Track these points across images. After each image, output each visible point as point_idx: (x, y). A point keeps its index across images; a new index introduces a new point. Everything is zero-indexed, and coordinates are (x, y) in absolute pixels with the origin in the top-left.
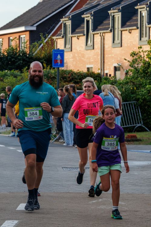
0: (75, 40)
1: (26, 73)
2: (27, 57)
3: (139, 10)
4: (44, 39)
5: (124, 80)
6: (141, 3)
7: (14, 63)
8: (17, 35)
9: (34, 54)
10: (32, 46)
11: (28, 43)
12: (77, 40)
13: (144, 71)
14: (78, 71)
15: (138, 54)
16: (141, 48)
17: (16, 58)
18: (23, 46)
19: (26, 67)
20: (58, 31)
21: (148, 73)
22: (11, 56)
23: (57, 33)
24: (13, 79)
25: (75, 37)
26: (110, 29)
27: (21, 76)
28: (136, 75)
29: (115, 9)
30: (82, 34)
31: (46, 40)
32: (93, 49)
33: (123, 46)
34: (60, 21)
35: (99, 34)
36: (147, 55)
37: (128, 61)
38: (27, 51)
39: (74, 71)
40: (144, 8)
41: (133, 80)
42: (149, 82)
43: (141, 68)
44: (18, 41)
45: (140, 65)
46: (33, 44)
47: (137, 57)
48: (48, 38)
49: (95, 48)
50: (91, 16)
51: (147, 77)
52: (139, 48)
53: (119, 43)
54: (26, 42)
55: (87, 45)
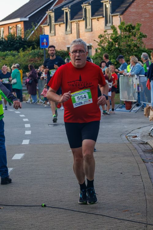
0: (57, 27)
1: (22, 53)
2: (22, 41)
3: (104, 4)
4: (34, 27)
5: (94, 56)
7: (13, 45)
8: (14, 25)
9: (28, 39)
10: (26, 32)
11: (23, 30)
12: (59, 27)
13: (109, 49)
14: (61, 50)
15: (104, 36)
16: (106, 31)
17: (14, 42)
18: (19, 32)
19: (22, 49)
20: (45, 21)
21: (112, 50)
22: (10, 40)
23: (44, 22)
24: (12, 57)
25: (58, 24)
26: (83, 18)
27: (18, 55)
28: (103, 52)
29: (87, 3)
30: (62, 23)
31: (36, 28)
32: (71, 33)
33: (93, 31)
34: (46, 13)
35: (75, 22)
36: (110, 37)
37: (97, 42)
38: (23, 36)
39: (57, 50)
40: (108, 1)
41: (100, 56)
42: (113, 57)
43: (106, 47)
44: (15, 29)
45: (106, 45)
46: (27, 31)
47: (103, 39)
48: (37, 26)
49: (72, 33)
50: (69, 9)
51: (111, 53)
52: (104, 32)
53: (90, 28)
54: (21, 30)
55: (66, 30)
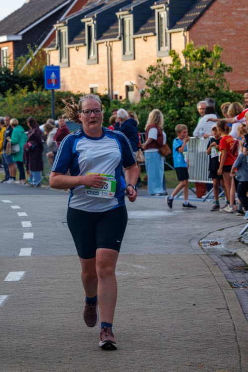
3: (157, 11)
6: (158, 2)
29: (125, 10)
40: (163, 8)
